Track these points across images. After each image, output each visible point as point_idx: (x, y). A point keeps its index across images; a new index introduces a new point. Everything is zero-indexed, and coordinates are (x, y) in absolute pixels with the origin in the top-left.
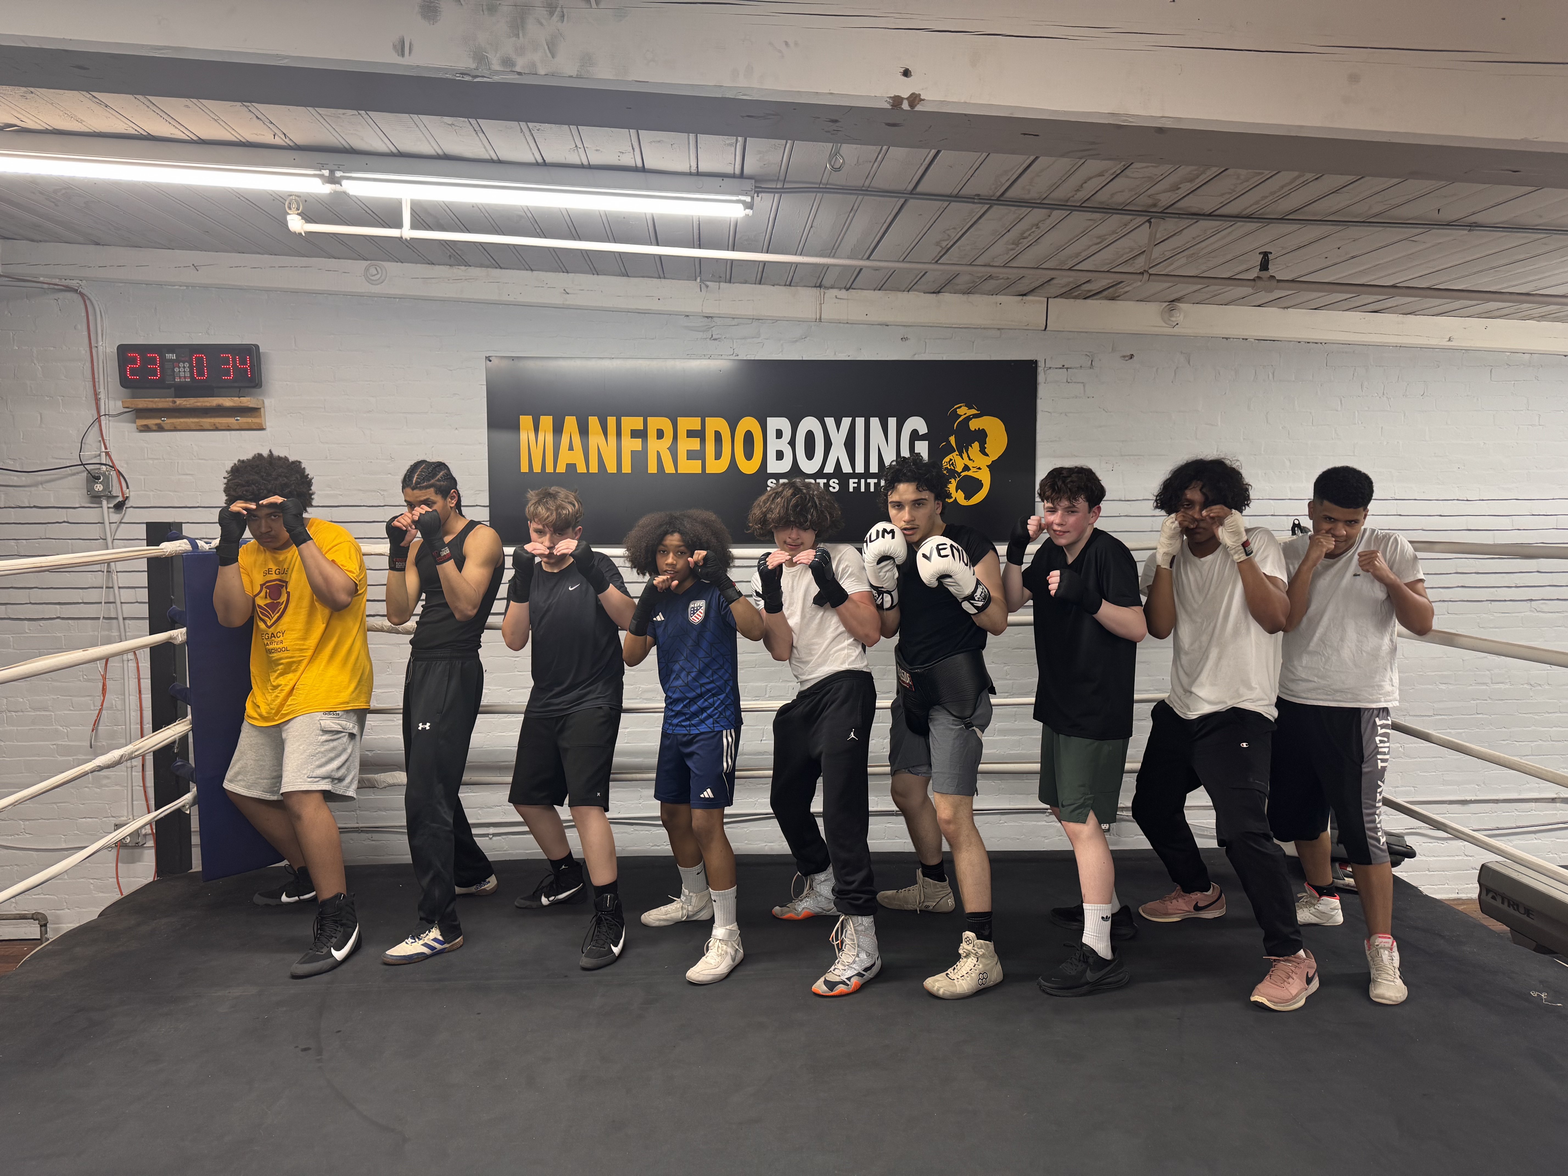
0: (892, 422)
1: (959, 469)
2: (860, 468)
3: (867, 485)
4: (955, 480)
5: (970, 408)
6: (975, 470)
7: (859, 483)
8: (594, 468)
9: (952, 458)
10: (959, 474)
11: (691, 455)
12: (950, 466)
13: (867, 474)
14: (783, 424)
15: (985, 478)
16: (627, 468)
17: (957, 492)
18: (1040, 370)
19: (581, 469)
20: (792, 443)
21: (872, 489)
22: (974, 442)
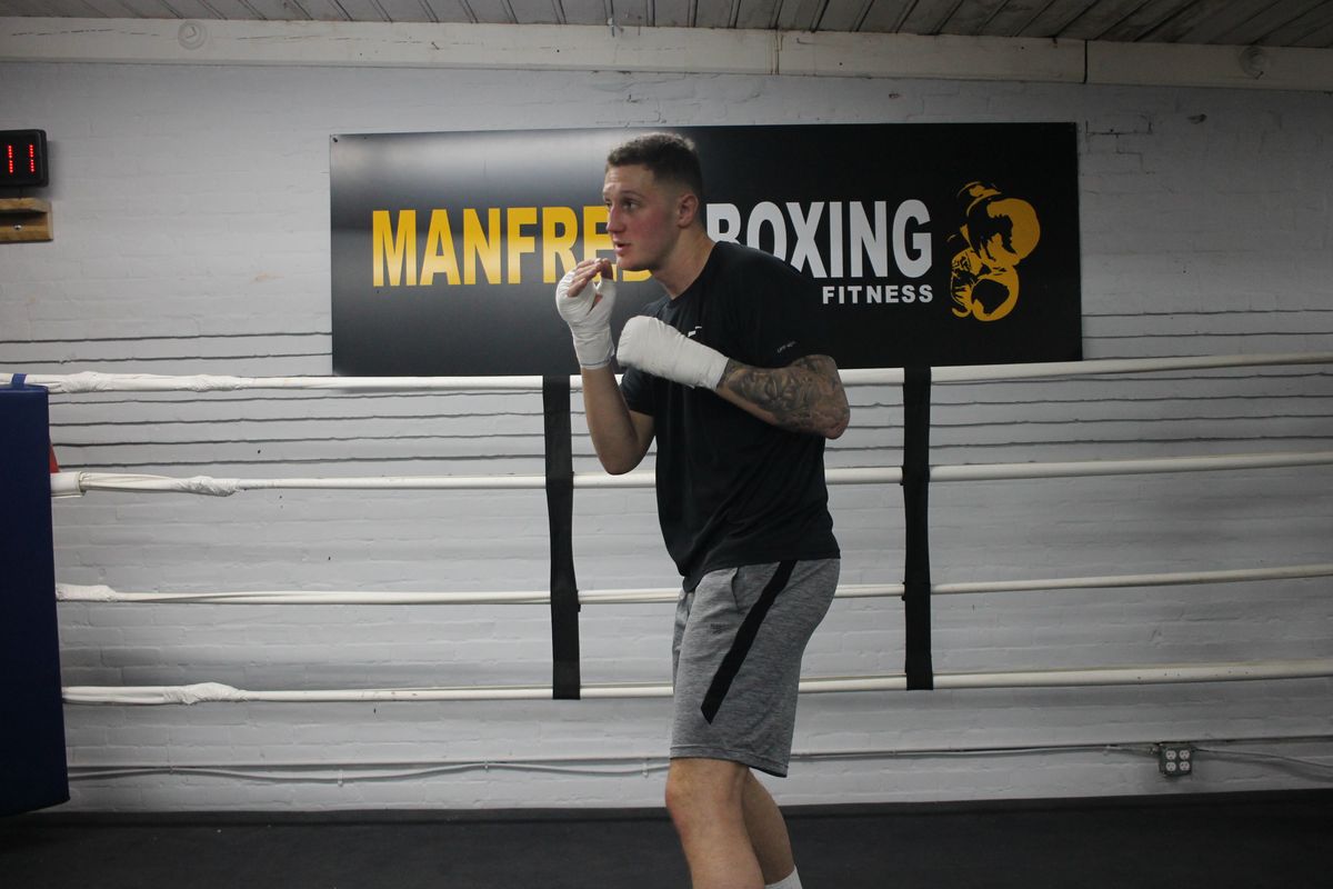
0: (880, 207)
1: (975, 270)
2: (837, 272)
3: (848, 295)
4: (970, 286)
5: (987, 187)
6: (997, 272)
7: (836, 292)
8: (470, 279)
9: (965, 256)
10: (975, 278)
12: (962, 267)
13: (847, 280)
14: (729, 212)
15: (1011, 282)
16: (515, 276)
17: (973, 302)
18: (1081, 136)
19: (453, 279)
20: (742, 234)
21: (855, 300)
22: (994, 234)
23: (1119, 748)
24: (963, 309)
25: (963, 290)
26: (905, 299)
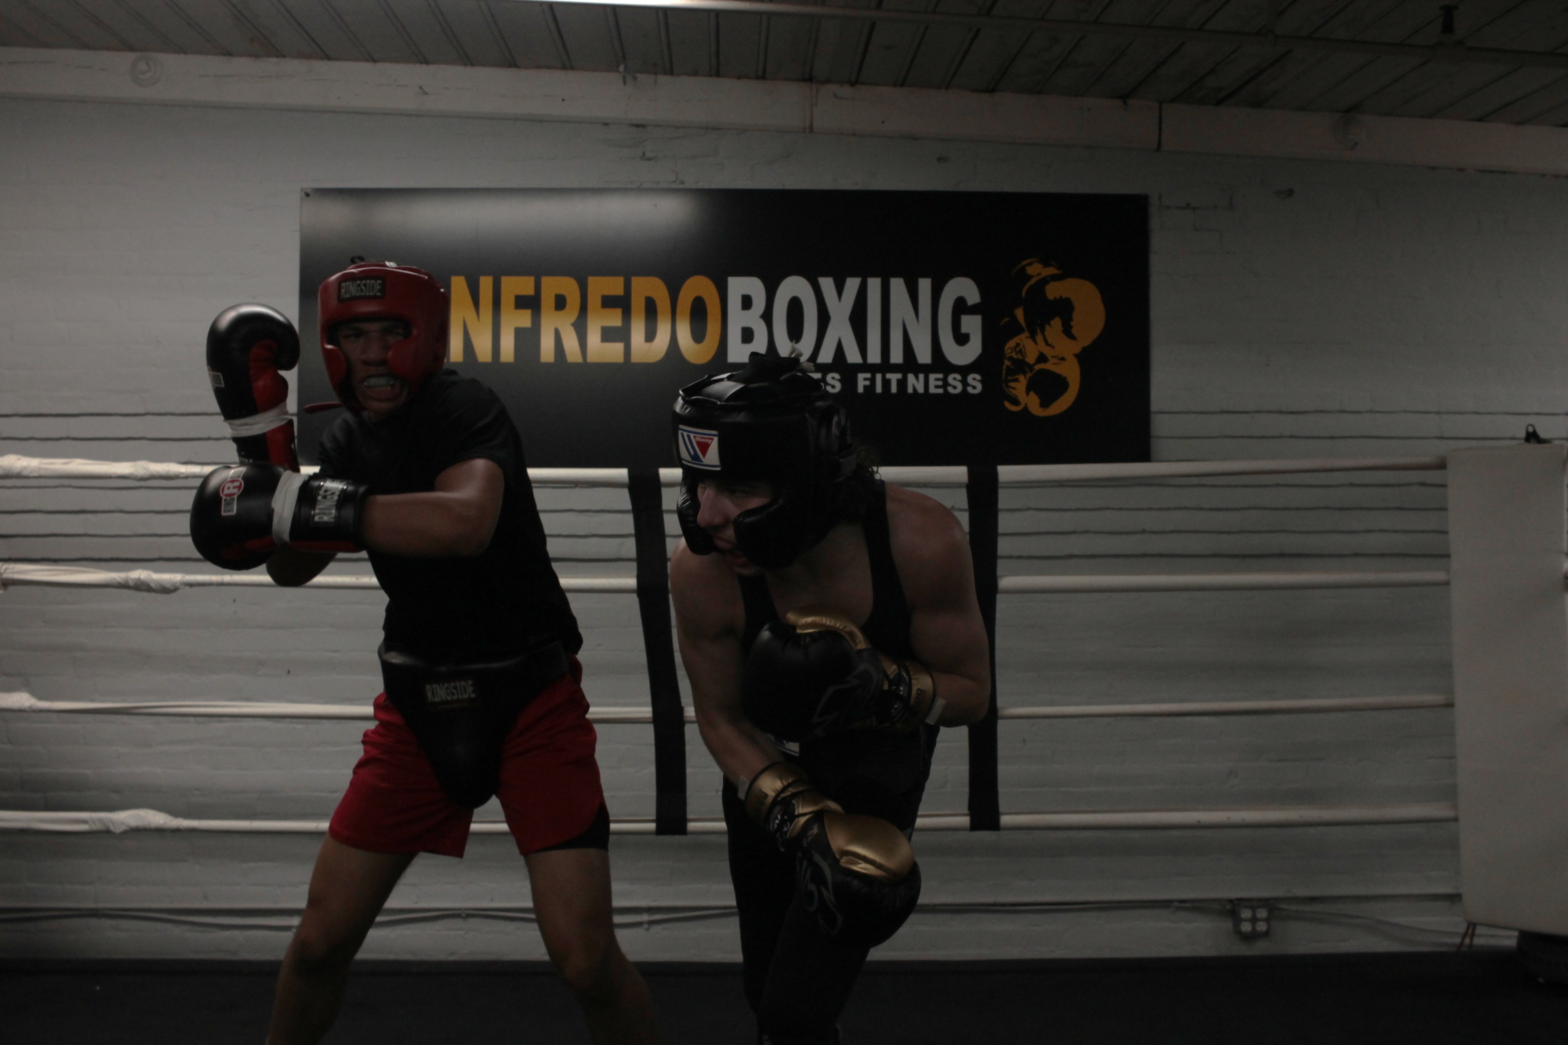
0: (925, 285)
1: (1031, 359)
2: (874, 356)
4: (1025, 376)
5: (1046, 264)
6: (1056, 361)
7: (873, 380)
8: (457, 355)
9: (1019, 342)
10: (1031, 367)
11: (608, 335)
12: (1016, 354)
13: (885, 366)
15: (1071, 372)
16: (507, 355)
17: (1028, 393)
18: (1153, 210)
20: (767, 316)
22: (1053, 318)
23: (1188, 905)
24: (1016, 402)
25: (1017, 380)
26: (950, 390)
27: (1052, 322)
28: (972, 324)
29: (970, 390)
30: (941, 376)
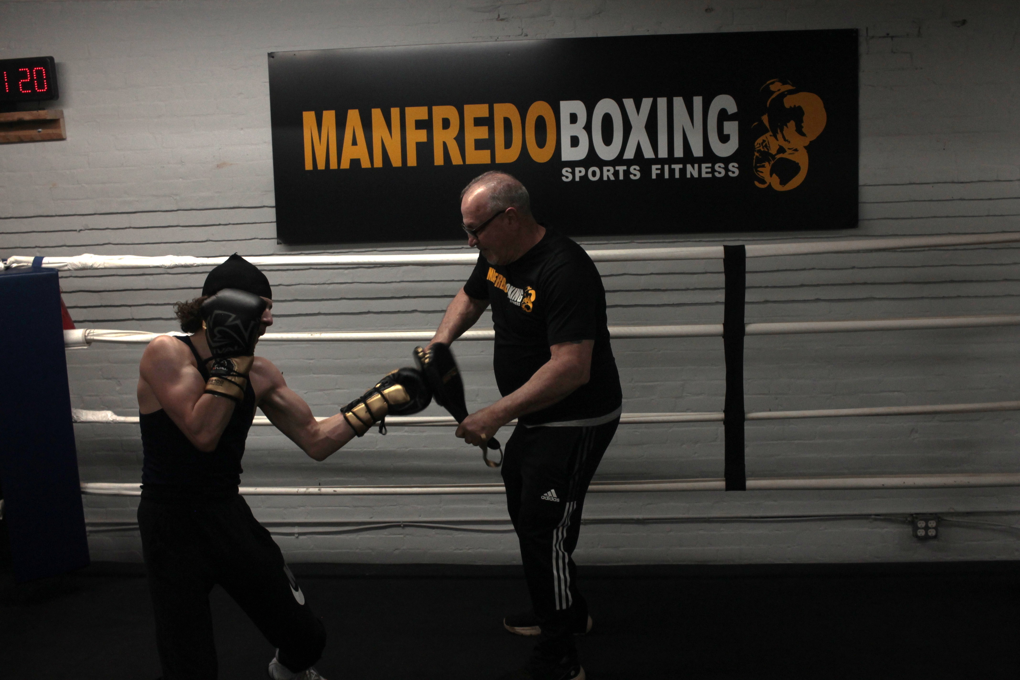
0: (698, 101)
1: (773, 151)
2: (663, 153)
3: (672, 171)
4: (769, 163)
5: (784, 83)
6: (790, 151)
7: (662, 169)
8: (378, 163)
9: (765, 139)
10: (773, 157)
11: (480, 145)
12: (763, 148)
13: (671, 159)
14: (578, 107)
15: (802, 160)
16: (412, 161)
17: (771, 175)
18: (862, 39)
19: (365, 164)
20: (588, 128)
21: (677, 175)
22: (789, 121)
23: (881, 517)
24: (763, 181)
25: (763, 166)
26: (717, 174)
27: (788, 124)
28: (732, 128)
29: (730, 174)
30: (710, 165)
